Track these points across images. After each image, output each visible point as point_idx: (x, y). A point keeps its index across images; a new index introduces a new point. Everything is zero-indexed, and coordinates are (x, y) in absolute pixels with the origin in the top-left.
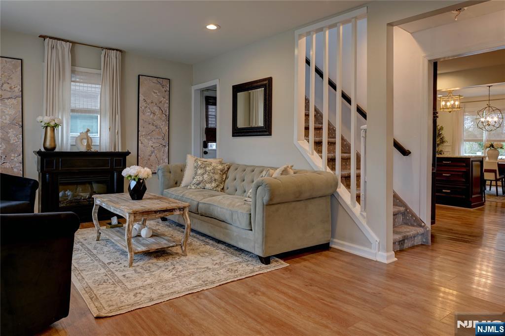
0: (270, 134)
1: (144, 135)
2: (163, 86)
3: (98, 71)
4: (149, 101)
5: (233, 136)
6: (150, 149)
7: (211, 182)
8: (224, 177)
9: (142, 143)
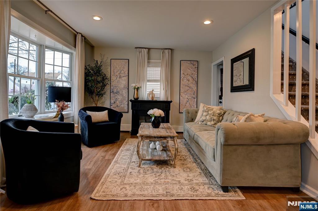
0: (253, 90)
1: (183, 92)
2: (194, 65)
3: (159, 61)
4: (186, 74)
5: (231, 92)
6: (186, 100)
7: (211, 121)
8: (221, 118)
9: (182, 96)
